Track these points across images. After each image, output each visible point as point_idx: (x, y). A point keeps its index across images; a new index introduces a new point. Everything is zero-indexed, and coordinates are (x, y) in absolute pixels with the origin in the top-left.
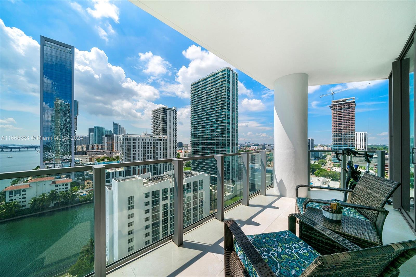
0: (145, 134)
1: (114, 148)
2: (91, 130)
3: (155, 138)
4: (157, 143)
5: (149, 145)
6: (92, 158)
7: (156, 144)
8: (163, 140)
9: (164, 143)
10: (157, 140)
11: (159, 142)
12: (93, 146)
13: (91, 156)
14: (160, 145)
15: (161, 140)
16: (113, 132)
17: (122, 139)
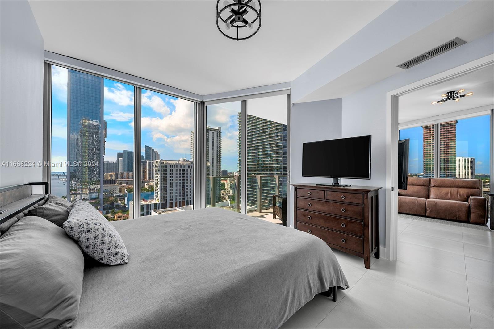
0: (184, 160)
1: (146, 177)
2: (120, 155)
5: (189, 174)
6: (122, 188)
12: (122, 174)
13: (121, 186)
16: (144, 157)
17: (157, 166)
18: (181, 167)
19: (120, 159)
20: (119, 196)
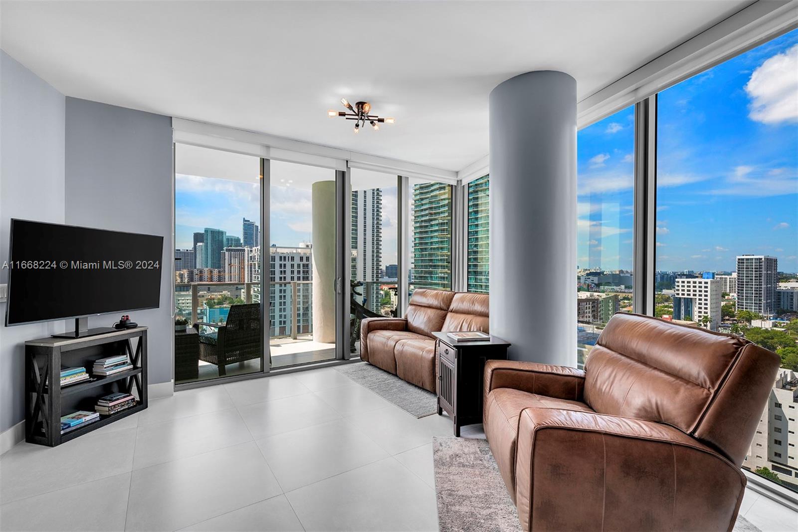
0: (307, 246)
1: (244, 278)
2: (198, 237)
6: (199, 299)
12: (201, 272)
16: (242, 241)
17: (256, 257)
18: (301, 259)
19: (199, 244)
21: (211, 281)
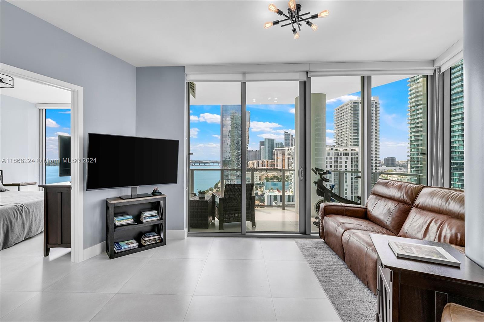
1: (285, 165)
2: (262, 143)
3: (337, 152)
4: (341, 159)
5: (329, 162)
6: (262, 176)
7: (339, 161)
8: (350, 154)
9: (352, 159)
10: (341, 154)
11: (344, 158)
12: (263, 162)
13: (261, 174)
14: (346, 163)
15: (348, 154)
16: (284, 144)
17: (291, 153)
19: (262, 147)
20: (259, 184)
21: (268, 167)
